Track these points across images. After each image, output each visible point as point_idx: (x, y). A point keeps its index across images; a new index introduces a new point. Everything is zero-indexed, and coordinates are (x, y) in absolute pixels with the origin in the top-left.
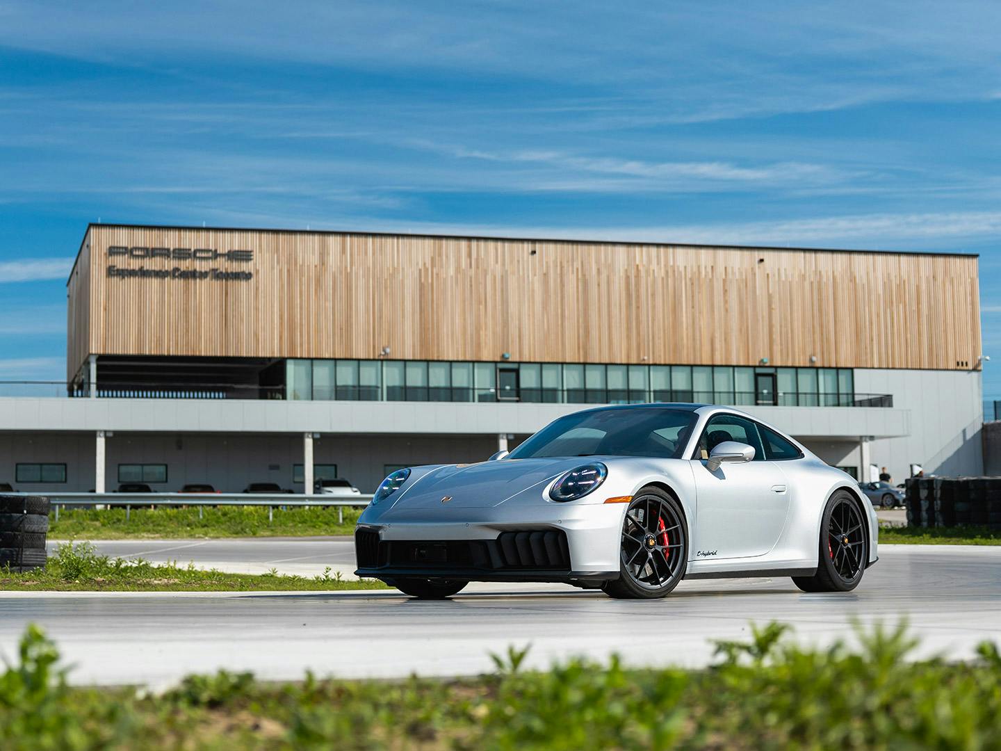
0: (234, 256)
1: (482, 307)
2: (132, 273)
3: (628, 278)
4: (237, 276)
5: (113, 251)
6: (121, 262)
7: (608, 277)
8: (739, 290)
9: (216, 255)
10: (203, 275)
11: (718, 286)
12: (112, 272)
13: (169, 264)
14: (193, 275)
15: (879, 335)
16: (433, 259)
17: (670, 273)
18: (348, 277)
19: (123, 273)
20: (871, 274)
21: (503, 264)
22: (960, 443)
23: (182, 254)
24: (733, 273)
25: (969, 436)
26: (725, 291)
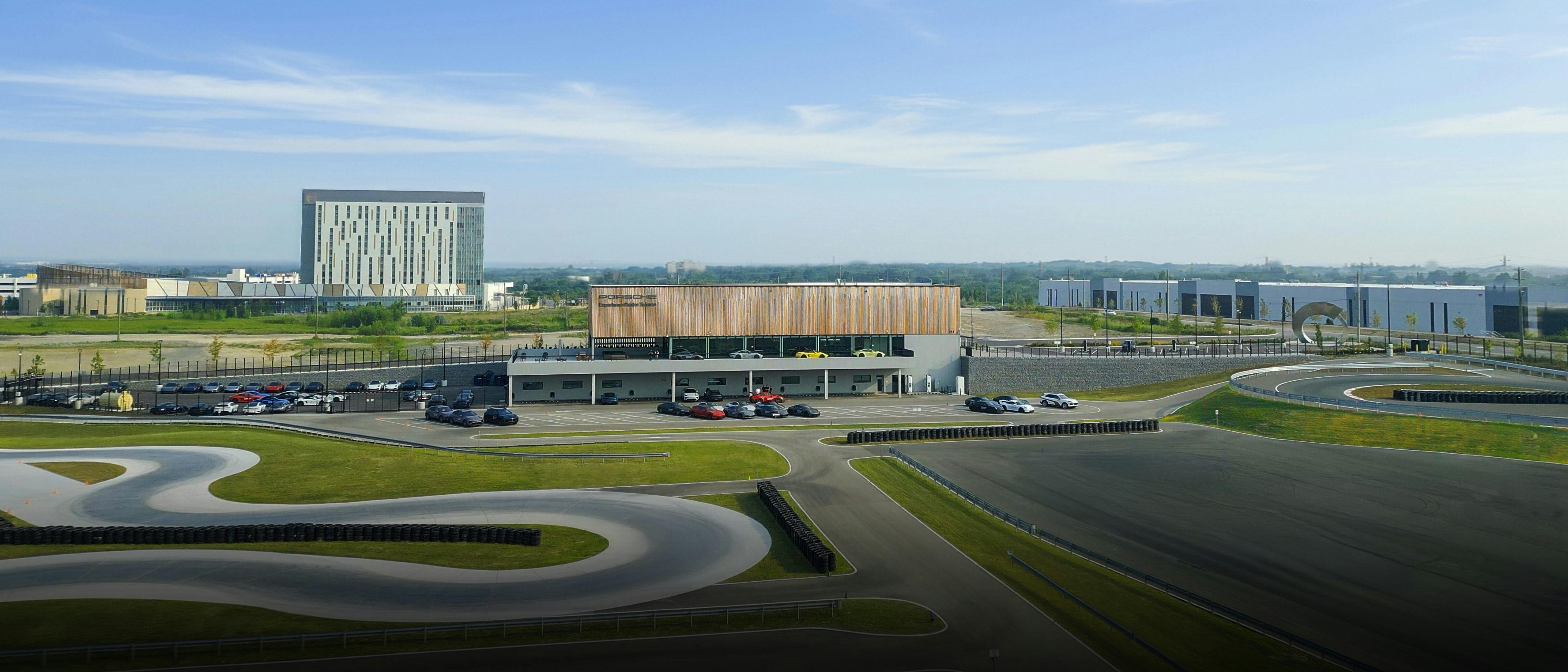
0: (649, 297)
1: (749, 314)
2: (608, 305)
3: (809, 300)
4: (650, 305)
5: (601, 297)
6: (603, 301)
7: (801, 300)
8: (856, 304)
9: (641, 297)
10: (636, 305)
11: (847, 302)
12: (600, 305)
13: (624, 301)
14: (632, 305)
15: (916, 321)
16: (730, 295)
17: (827, 297)
18: (695, 304)
19: (605, 305)
20: (913, 295)
21: (758, 296)
22: (949, 362)
23: (628, 297)
24: (854, 297)
25: (953, 360)
26: (850, 304)
